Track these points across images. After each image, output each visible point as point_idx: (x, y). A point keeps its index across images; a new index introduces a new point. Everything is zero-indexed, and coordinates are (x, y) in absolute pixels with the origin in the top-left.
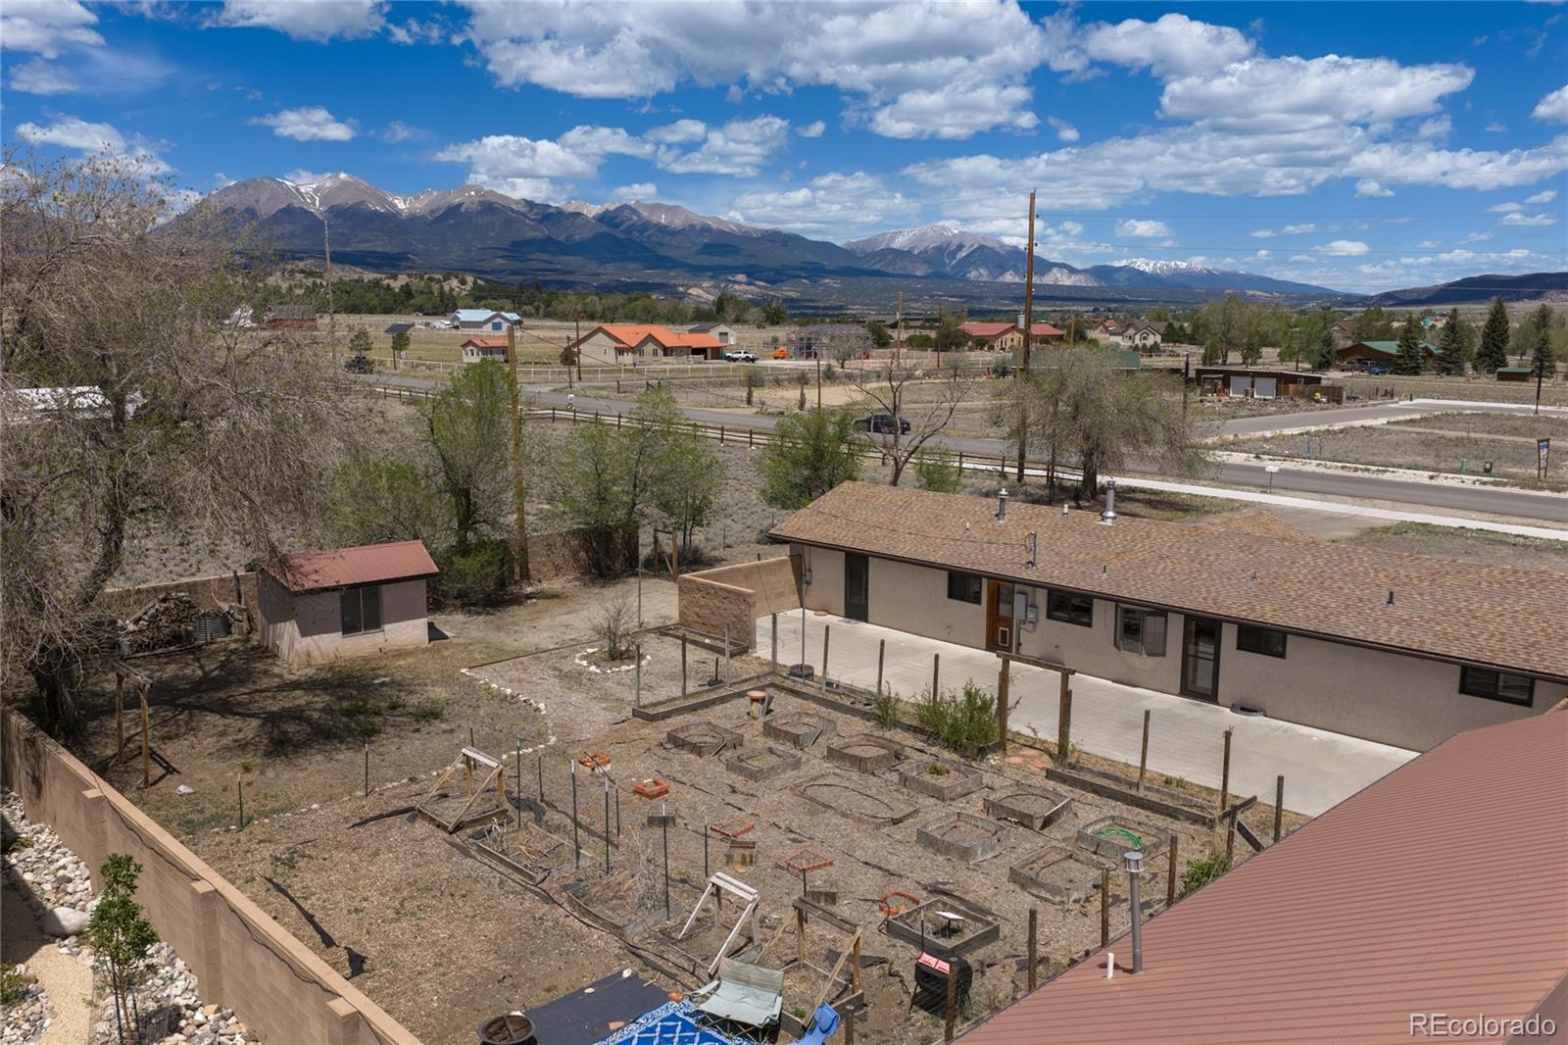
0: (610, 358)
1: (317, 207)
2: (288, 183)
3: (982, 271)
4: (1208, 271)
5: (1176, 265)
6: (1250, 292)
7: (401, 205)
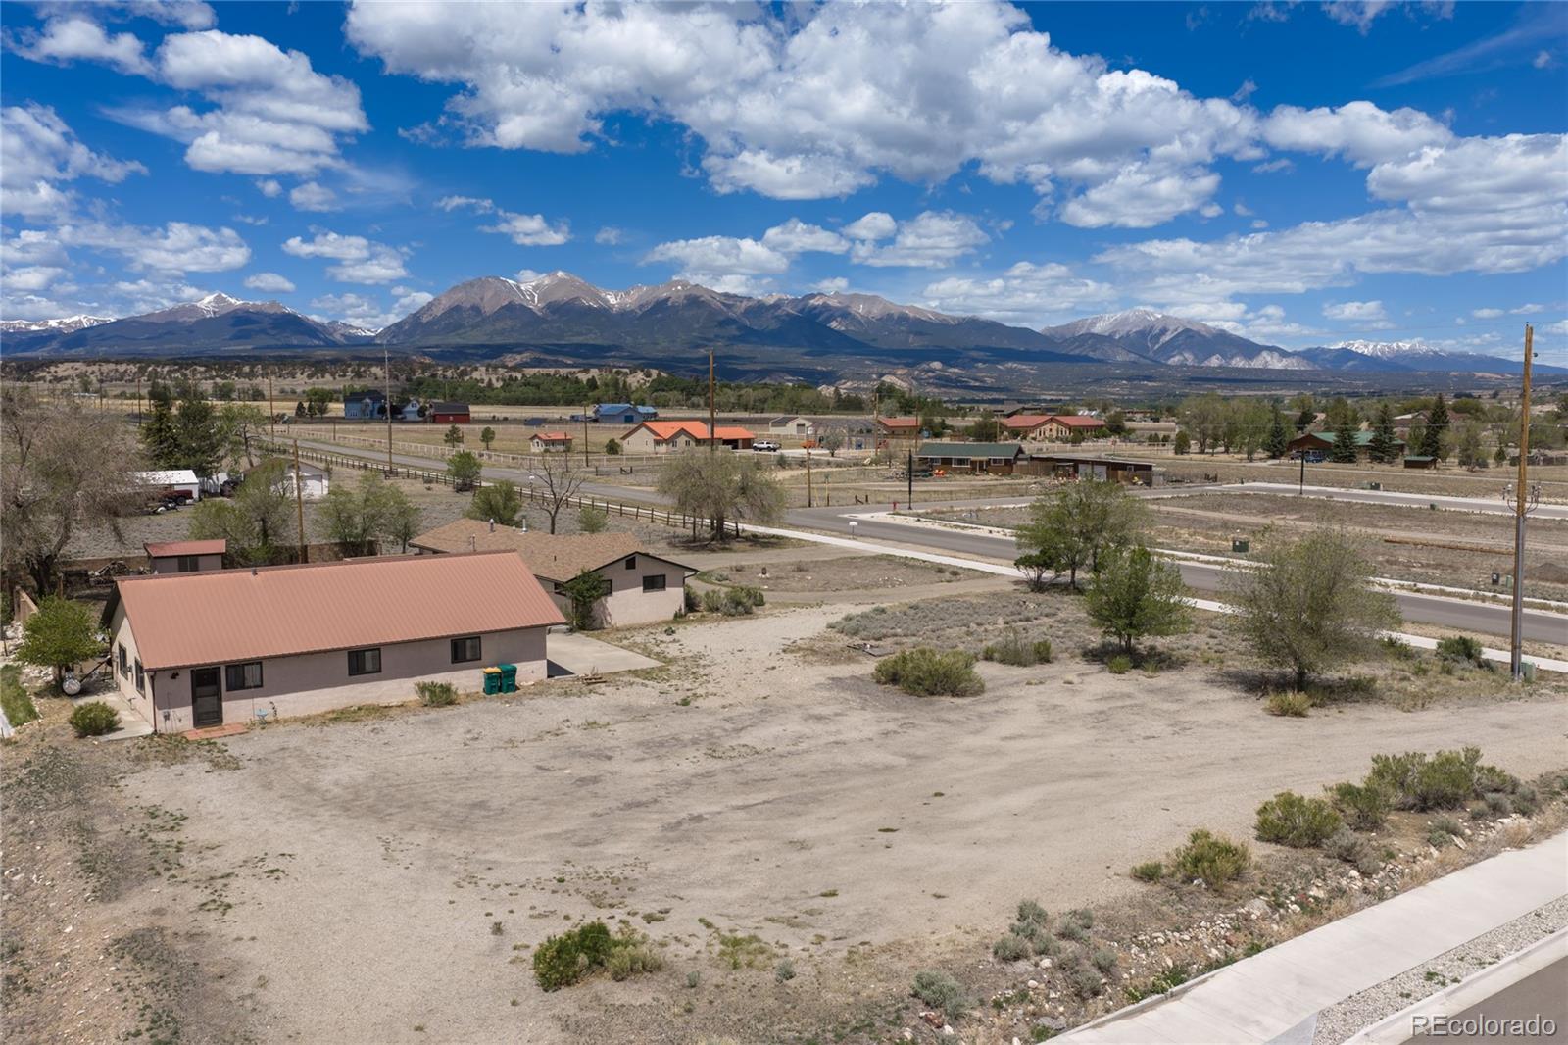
0: (650, 448)
1: (536, 304)
2: (510, 282)
3: (1186, 355)
4: (1435, 353)
5: (1398, 346)
6: (1479, 374)
7: (612, 300)
